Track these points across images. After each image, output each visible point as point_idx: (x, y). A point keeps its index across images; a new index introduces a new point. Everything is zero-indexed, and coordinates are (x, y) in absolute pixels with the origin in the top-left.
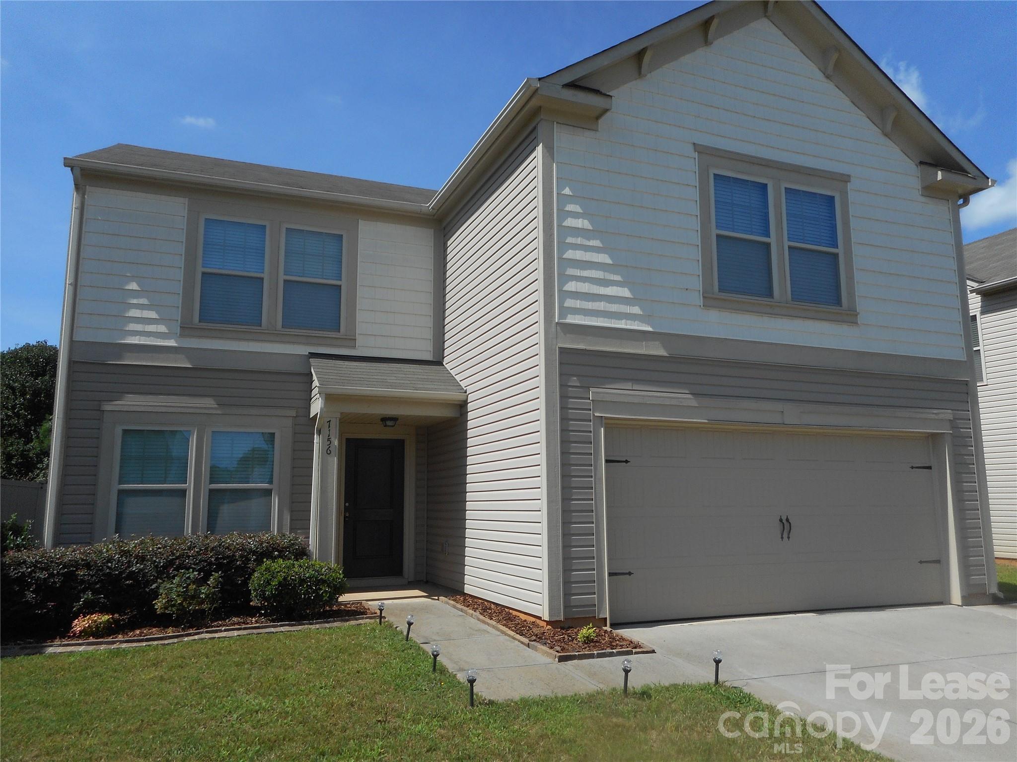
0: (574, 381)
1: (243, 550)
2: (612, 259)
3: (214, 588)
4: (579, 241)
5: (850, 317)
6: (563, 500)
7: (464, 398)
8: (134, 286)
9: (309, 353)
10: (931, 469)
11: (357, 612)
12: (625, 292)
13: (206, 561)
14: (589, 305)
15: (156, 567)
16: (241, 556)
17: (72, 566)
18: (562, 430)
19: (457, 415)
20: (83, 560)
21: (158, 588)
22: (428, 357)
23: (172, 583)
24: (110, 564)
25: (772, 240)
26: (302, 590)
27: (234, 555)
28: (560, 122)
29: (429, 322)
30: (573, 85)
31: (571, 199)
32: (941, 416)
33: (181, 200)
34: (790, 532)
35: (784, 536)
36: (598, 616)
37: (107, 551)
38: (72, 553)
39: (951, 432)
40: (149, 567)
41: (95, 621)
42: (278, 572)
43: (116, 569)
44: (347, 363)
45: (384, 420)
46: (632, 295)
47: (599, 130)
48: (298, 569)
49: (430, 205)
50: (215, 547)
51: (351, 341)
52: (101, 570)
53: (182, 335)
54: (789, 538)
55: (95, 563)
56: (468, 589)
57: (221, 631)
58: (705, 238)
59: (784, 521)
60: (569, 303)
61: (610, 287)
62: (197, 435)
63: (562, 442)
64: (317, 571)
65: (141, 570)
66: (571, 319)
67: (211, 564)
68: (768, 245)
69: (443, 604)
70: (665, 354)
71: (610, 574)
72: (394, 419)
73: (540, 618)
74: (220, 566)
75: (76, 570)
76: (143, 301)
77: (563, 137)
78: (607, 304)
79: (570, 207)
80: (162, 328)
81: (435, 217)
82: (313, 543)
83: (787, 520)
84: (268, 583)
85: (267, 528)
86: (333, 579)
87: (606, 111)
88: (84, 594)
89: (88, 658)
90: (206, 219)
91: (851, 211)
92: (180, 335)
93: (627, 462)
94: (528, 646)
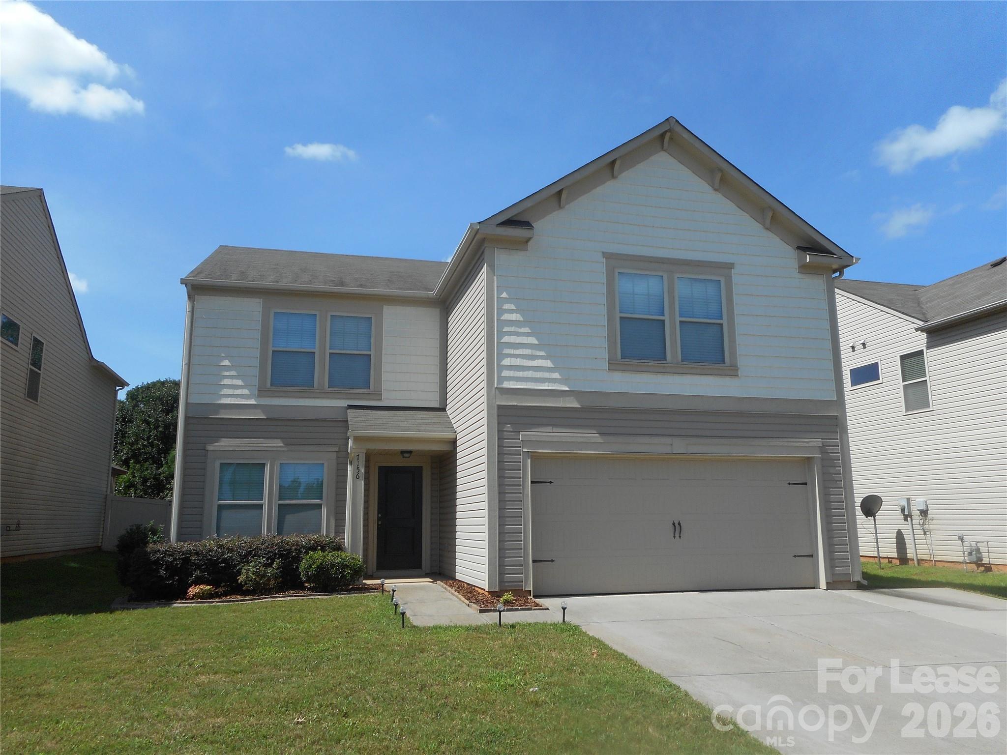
0: (508, 427)
1: (297, 545)
2: (538, 340)
3: (277, 569)
4: (513, 329)
5: (733, 371)
6: (499, 509)
7: (454, 437)
8: (226, 363)
9: (348, 405)
10: (806, 485)
11: (369, 589)
12: (548, 363)
13: (272, 552)
14: (520, 374)
15: (240, 555)
16: (296, 549)
17: (188, 554)
18: (499, 462)
19: (452, 449)
20: (194, 550)
21: (241, 569)
22: (437, 405)
23: (250, 566)
24: (211, 553)
25: (666, 318)
26: (333, 571)
27: (291, 549)
28: (499, 247)
29: (437, 379)
30: (510, 222)
31: (507, 301)
32: (811, 444)
33: (257, 300)
34: (681, 531)
35: (676, 536)
36: (525, 589)
37: (210, 545)
38: (187, 546)
39: (820, 456)
40: (235, 556)
41: (202, 589)
42: (317, 559)
43: (214, 556)
44: (374, 412)
45: (403, 452)
46: (553, 364)
47: (529, 249)
48: (331, 557)
49: (434, 292)
50: (279, 543)
51: (378, 395)
52: (206, 557)
53: (259, 396)
54: (680, 537)
55: (202, 552)
56: (458, 576)
57: (279, 597)
58: (610, 319)
59: (677, 525)
60: (505, 373)
61: (536, 360)
62: (270, 466)
63: (499, 470)
64: (344, 559)
65: (231, 557)
66: (506, 385)
67: (275, 554)
68: (663, 321)
69: (440, 586)
70: (580, 407)
71: (534, 561)
72: (410, 452)
73: (484, 590)
74: (281, 556)
75: (190, 557)
76: (233, 373)
77: (502, 258)
78: (534, 372)
79: (506, 306)
80: (246, 392)
81: (439, 300)
82: (347, 541)
83: (679, 524)
84: (310, 566)
85: (319, 530)
86: (354, 565)
87: (530, 239)
88: (195, 572)
89: (197, 610)
90: (275, 312)
91: (735, 290)
92: (258, 396)
93: (551, 482)
94: (469, 605)
